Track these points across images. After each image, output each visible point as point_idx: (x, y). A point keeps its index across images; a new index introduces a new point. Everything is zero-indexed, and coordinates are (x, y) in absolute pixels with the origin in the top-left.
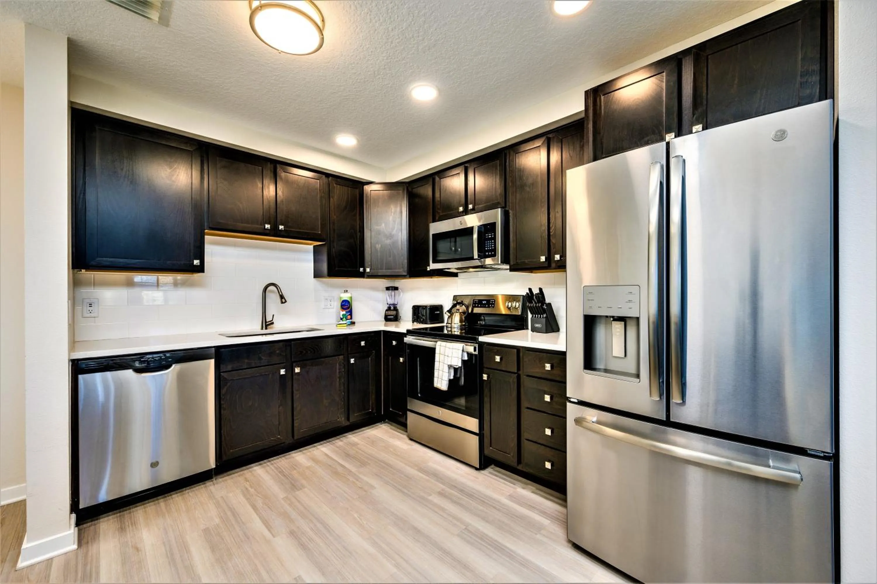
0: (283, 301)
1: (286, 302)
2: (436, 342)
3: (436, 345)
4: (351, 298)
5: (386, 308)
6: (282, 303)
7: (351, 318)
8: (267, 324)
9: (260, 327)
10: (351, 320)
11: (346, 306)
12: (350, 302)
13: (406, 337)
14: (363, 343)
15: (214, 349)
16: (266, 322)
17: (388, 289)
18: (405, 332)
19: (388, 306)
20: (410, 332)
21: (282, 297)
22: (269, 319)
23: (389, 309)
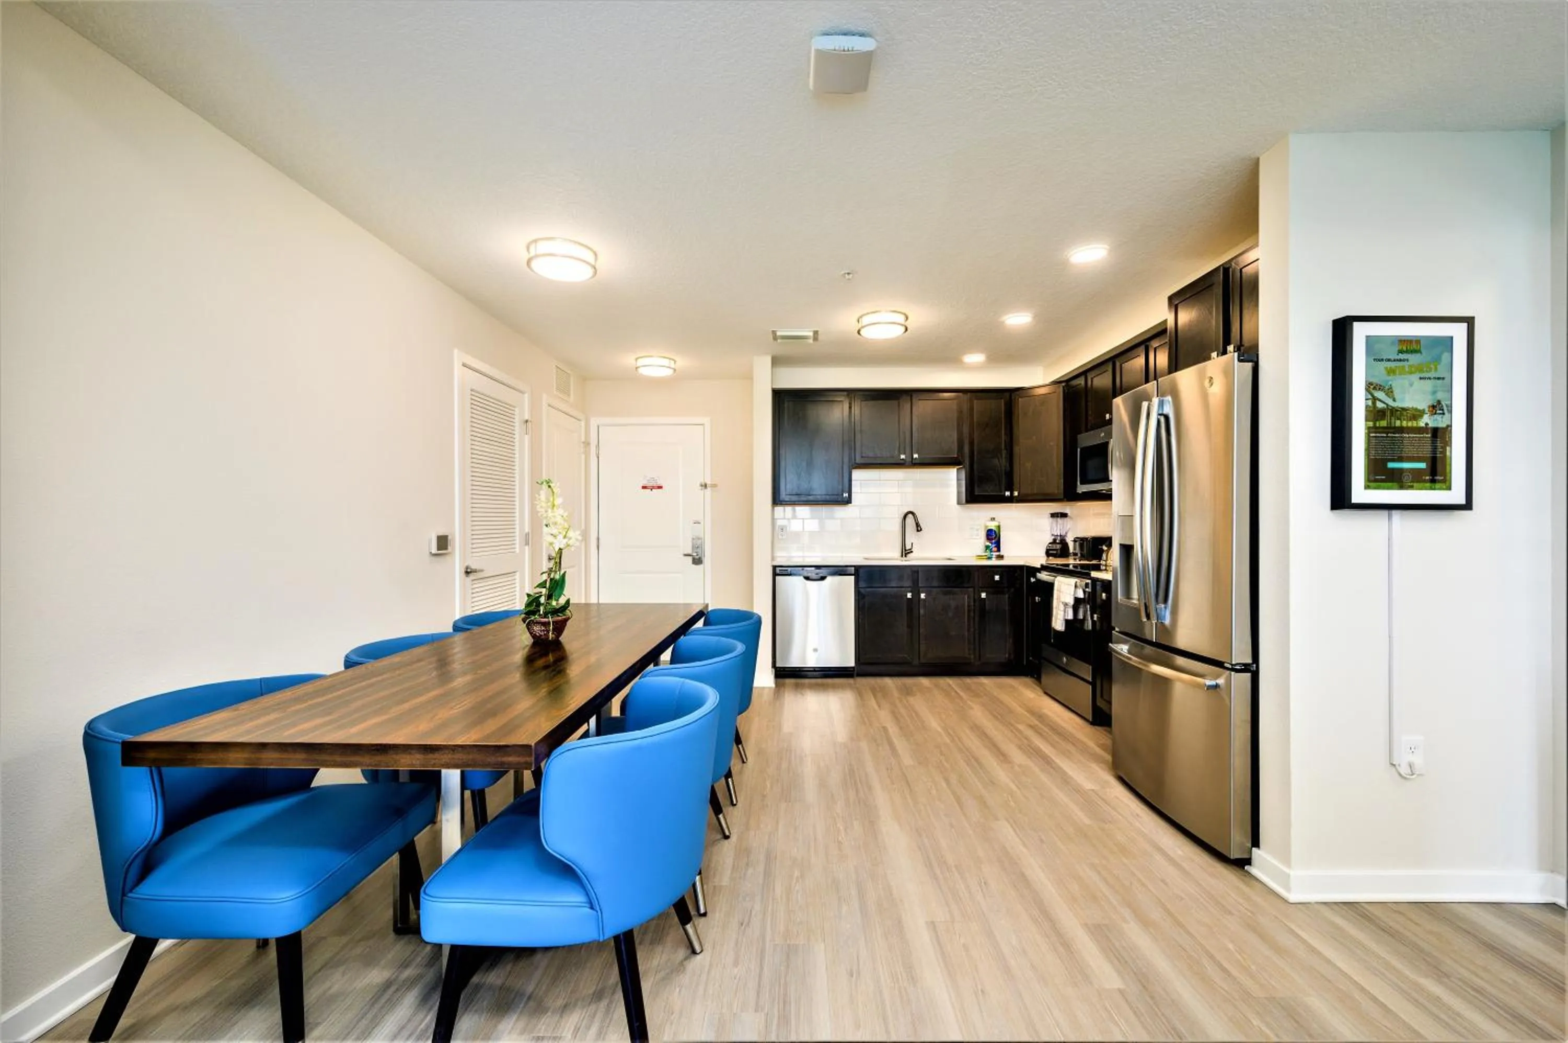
0: (919, 529)
1: (921, 530)
2: (1056, 577)
3: (1054, 581)
4: (999, 527)
5: (1051, 541)
6: (918, 531)
7: (999, 550)
8: (906, 552)
9: (900, 554)
10: (998, 553)
11: (993, 537)
12: (997, 531)
13: (1040, 573)
14: (997, 578)
15: (853, 568)
16: (906, 550)
17: (1053, 515)
18: (1039, 566)
19: (1053, 537)
20: (1044, 568)
21: (918, 525)
22: (908, 548)
23: (1054, 542)
